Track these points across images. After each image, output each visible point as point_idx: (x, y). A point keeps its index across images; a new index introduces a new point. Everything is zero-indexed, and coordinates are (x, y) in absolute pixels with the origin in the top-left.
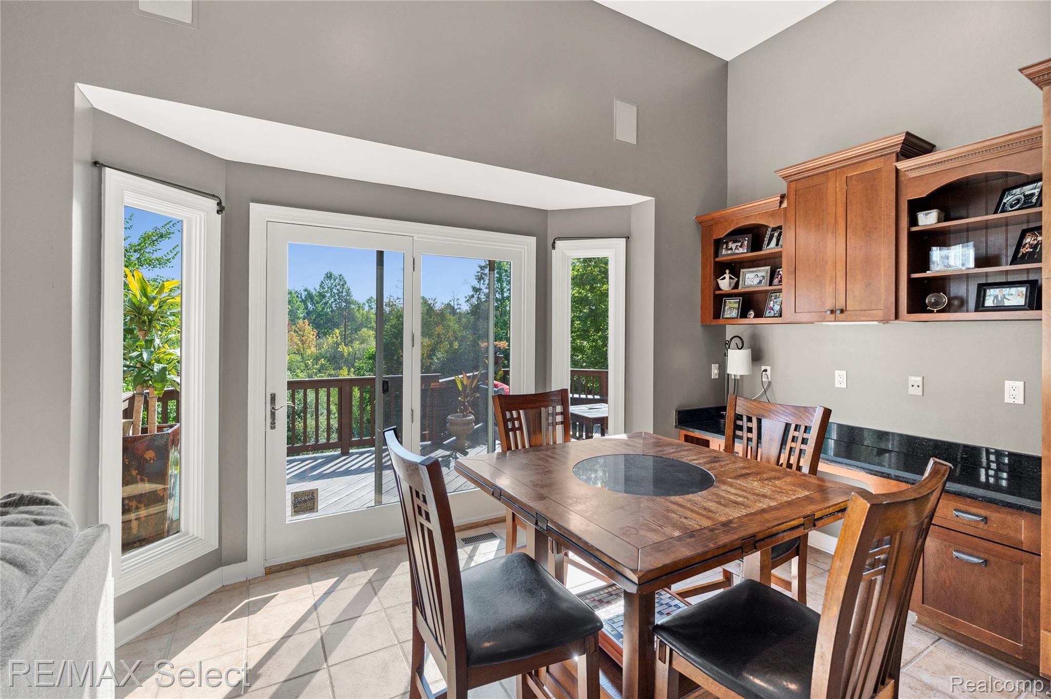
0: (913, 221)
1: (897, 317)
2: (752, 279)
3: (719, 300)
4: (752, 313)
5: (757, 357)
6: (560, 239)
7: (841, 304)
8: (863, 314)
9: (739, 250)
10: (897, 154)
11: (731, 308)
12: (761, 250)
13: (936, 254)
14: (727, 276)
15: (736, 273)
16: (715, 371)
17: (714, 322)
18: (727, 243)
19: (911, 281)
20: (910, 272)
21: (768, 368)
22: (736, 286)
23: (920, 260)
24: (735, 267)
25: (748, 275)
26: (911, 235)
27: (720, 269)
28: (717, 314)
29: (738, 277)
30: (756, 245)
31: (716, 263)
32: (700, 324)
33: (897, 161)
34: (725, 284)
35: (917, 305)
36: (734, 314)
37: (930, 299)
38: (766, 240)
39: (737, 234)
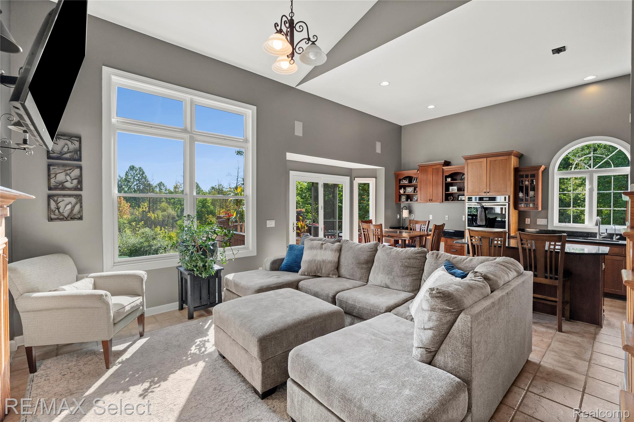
0: (446, 180)
1: (443, 202)
2: (410, 190)
3: (400, 196)
4: (409, 200)
5: (410, 212)
6: (356, 177)
7: (431, 199)
8: (436, 201)
9: (406, 182)
10: (443, 165)
11: (403, 198)
12: (411, 183)
13: (451, 188)
14: (402, 189)
15: (405, 189)
16: (398, 217)
17: (399, 202)
18: (402, 180)
19: (445, 194)
20: (445, 192)
21: (413, 215)
22: (405, 192)
23: (447, 189)
24: (405, 187)
25: (408, 189)
26: (445, 183)
27: (401, 187)
28: (400, 200)
29: (405, 190)
30: (410, 181)
31: (400, 186)
32: (395, 203)
33: (443, 166)
34: (402, 191)
35: (447, 199)
36: (404, 200)
37: (449, 198)
38: (413, 180)
39: (405, 178)
